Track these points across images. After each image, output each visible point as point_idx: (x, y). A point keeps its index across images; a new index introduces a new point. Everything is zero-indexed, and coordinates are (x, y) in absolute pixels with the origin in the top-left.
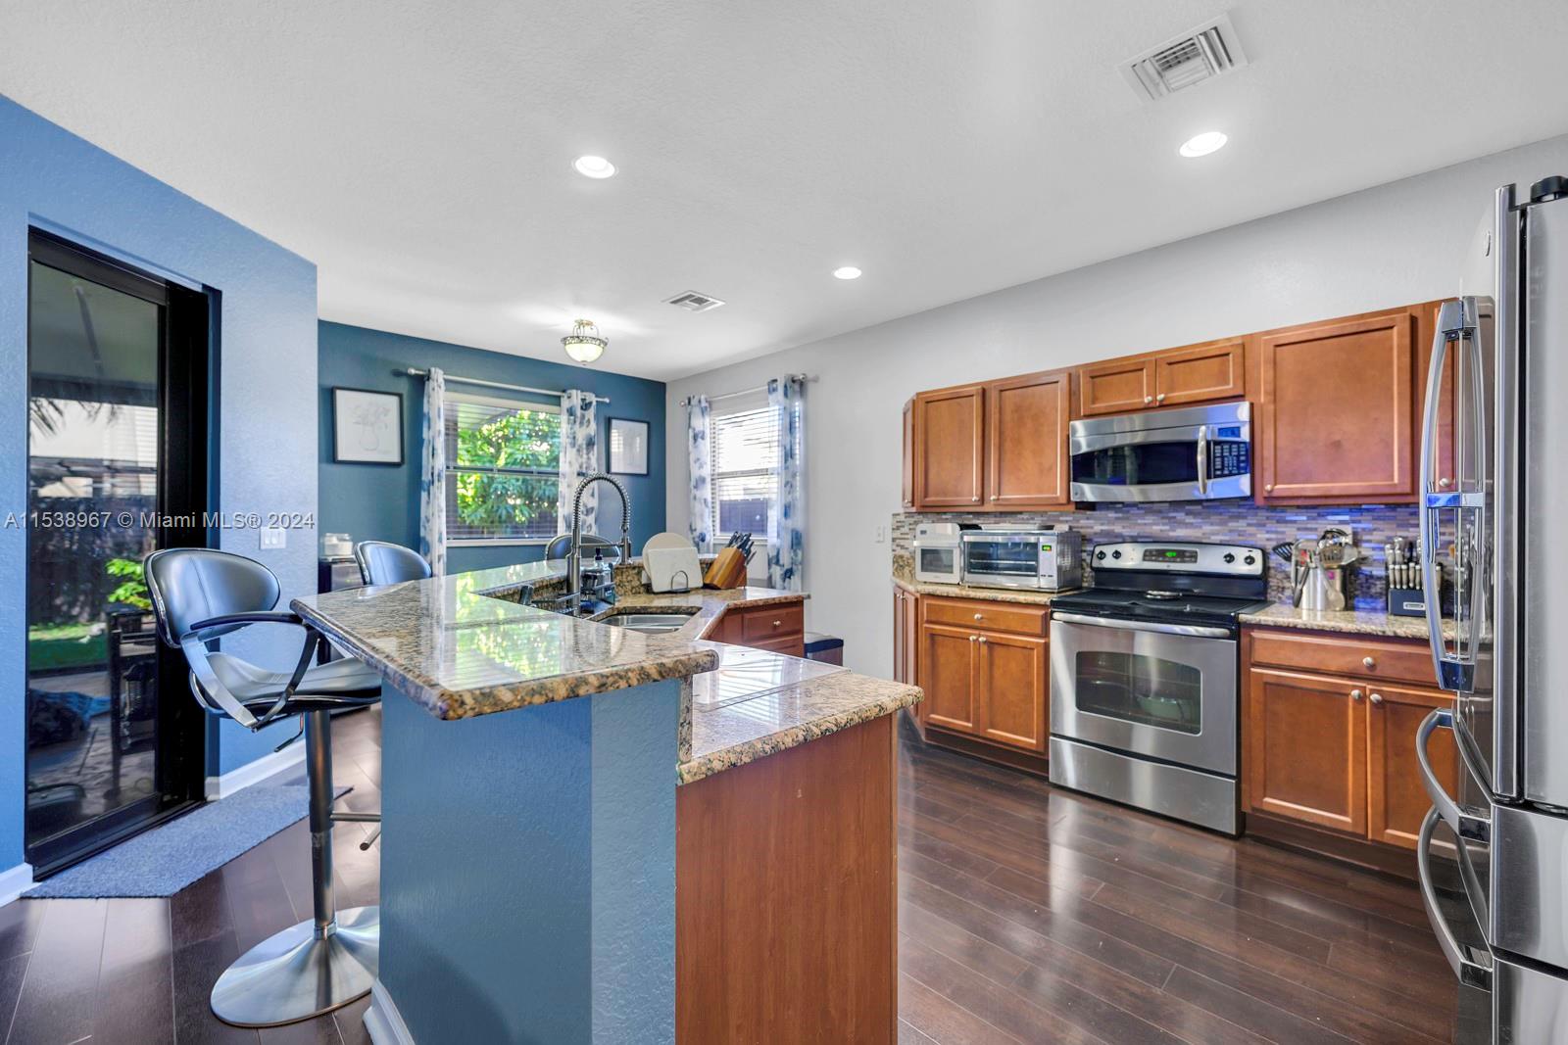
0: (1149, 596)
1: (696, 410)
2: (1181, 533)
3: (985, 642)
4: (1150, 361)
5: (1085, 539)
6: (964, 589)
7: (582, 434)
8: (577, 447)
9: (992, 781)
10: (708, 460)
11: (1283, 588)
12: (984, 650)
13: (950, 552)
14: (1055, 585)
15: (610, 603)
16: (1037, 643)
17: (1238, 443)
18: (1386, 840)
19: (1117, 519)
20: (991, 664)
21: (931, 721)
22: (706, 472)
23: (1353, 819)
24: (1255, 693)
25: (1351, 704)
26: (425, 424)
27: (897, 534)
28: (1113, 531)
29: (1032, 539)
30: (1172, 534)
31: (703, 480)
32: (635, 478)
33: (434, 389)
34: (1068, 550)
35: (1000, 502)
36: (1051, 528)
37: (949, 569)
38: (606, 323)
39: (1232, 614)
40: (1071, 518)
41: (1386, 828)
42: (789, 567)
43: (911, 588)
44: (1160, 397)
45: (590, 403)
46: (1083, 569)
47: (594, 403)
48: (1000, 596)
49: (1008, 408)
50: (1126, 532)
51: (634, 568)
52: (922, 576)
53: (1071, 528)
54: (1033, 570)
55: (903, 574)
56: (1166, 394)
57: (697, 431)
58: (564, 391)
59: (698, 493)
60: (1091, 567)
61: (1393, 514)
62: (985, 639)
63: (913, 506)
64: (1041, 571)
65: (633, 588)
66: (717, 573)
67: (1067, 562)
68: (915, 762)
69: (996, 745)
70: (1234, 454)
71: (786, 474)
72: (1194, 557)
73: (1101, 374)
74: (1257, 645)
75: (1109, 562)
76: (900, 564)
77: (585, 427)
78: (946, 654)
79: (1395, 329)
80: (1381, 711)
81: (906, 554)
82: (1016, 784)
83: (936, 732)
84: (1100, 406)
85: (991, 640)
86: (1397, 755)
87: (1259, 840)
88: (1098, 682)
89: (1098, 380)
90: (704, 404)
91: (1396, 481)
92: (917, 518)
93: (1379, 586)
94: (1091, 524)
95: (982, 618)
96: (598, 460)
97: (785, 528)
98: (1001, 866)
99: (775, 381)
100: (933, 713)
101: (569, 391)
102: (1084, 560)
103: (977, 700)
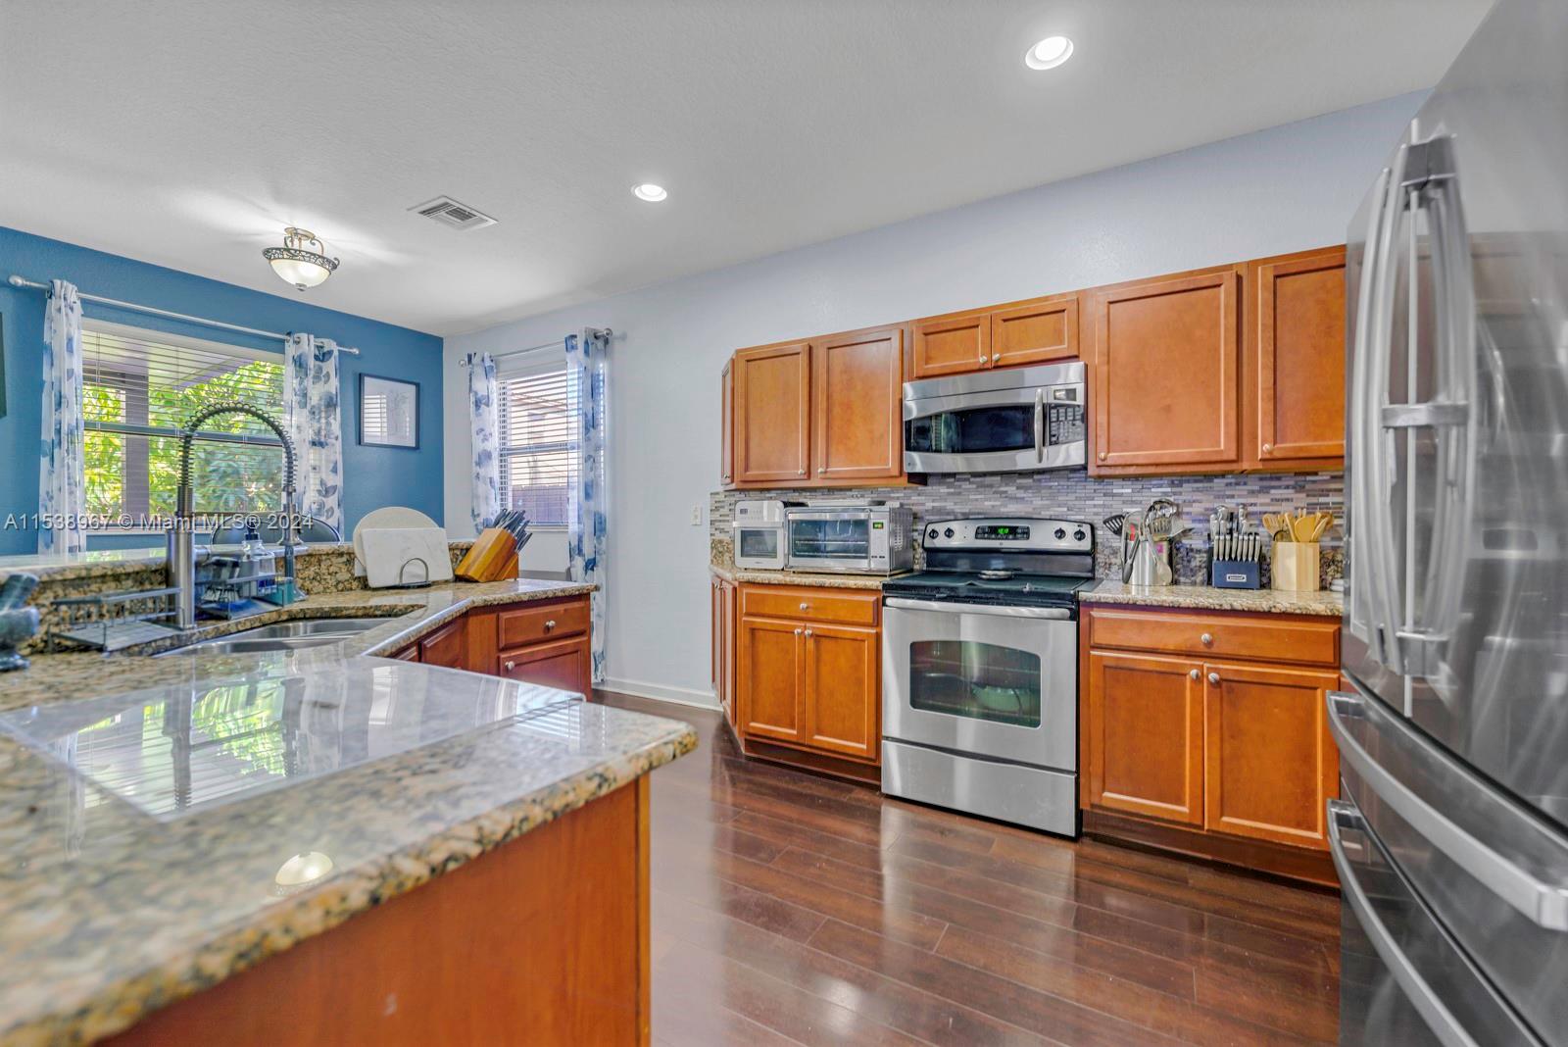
0: (984, 577)
1: (479, 371)
2: (1012, 509)
3: (812, 635)
4: (986, 317)
5: (916, 517)
6: (787, 575)
7: (316, 394)
8: (309, 407)
9: (819, 798)
10: (496, 431)
11: (1110, 564)
12: (811, 644)
13: (774, 533)
14: (887, 567)
15: (276, 604)
16: (868, 634)
17: (1074, 406)
18: (1221, 829)
19: (949, 494)
20: (818, 660)
21: (751, 731)
22: (493, 445)
23: (1190, 810)
24: (1094, 677)
25: (1188, 684)
26: (46, 360)
27: (716, 515)
28: (944, 508)
29: (862, 516)
30: (1002, 510)
31: (488, 455)
32: (394, 450)
33: (59, 310)
34: (899, 529)
35: (828, 475)
36: (881, 503)
37: (773, 554)
38: (334, 237)
39: (1072, 592)
40: (902, 495)
41: (1222, 815)
42: (592, 557)
43: (728, 576)
44: (996, 356)
45: (330, 353)
46: (914, 549)
47: (336, 353)
48: (828, 581)
49: (837, 368)
50: (958, 509)
51: (341, 554)
52: (742, 562)
53: (902, 505)
54: (862, 552)
55: (723, 562)
56: (1001, 353)
57: (480, 394)
58: (289, 334)
59: (482, 471)
60: (923, 547)
61: (1209, 485)
62: (810, 632)
63: (732, 482)
64: (873, 552)
65: (339, 582)
66: (474, 562)
67: (899, 543)
68: (734, 781)
69: (823, 753)
70: (1069, 418)
71: (587, 446)
72: (1026, 533)
73: (934, 329)
74: (1097, 626)
75: (941, 542)
76: (719, 550)
77: (322, 383)
78: (767, 651)
79: (1222, 287)
80: (1218, 690)
81: (726, 538)
82: (845, 798)
83: (755, 742)
84: (934, 367)
85: (818, 633)
86: (1232, 737)
87: (1097, 838)
88: (932, 675)
89: (931, 337)
90: (488, 363)
91: (1222, 447)
92: (738, 495)
93: (1198, 559)
94: (923, 500)
95: (807, 608)
96: (343, 426)
97: (588, 511)
98: (828, 917)
99: (574, 337)
100: (753, 721)
101: (296, 335)
102: (916, 540)
103: (802, 703)
